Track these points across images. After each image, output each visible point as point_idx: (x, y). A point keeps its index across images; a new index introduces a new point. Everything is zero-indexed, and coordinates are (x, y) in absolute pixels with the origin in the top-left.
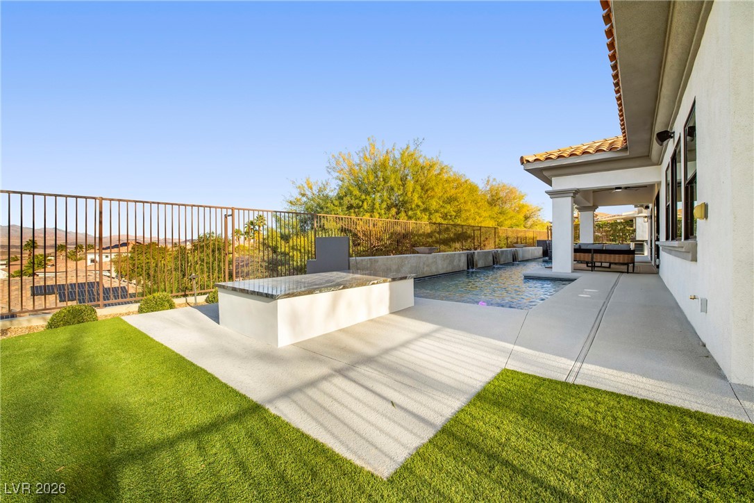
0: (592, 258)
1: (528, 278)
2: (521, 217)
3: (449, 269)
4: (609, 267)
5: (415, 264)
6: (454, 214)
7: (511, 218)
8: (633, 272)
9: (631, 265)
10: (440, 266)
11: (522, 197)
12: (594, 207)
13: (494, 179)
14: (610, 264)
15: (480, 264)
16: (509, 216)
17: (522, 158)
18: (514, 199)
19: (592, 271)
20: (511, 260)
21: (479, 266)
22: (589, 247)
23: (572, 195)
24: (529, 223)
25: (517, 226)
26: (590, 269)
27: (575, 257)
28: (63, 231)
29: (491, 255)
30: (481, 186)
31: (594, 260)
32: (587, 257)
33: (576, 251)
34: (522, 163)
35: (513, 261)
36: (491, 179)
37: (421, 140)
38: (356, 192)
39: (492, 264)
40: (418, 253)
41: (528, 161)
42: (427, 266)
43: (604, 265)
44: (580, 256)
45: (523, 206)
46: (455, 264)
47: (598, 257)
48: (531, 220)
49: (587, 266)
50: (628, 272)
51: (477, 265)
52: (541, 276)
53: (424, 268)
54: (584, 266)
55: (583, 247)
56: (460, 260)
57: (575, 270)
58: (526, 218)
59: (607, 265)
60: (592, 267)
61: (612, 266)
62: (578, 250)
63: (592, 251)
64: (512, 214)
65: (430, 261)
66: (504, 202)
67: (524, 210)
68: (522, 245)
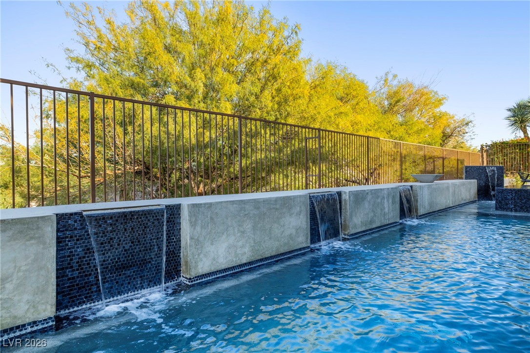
2: (438, 133)
11: (439, 102)
13: (395, 76)
16: (415, 129)
18: (425, 104)
24: (450, 143)
36: (390, 77)
45: (441, 116)
48: (453, 139)
58: (446, 137)
66: (409, 109)
67: (444, 122)
68: (431, 176)
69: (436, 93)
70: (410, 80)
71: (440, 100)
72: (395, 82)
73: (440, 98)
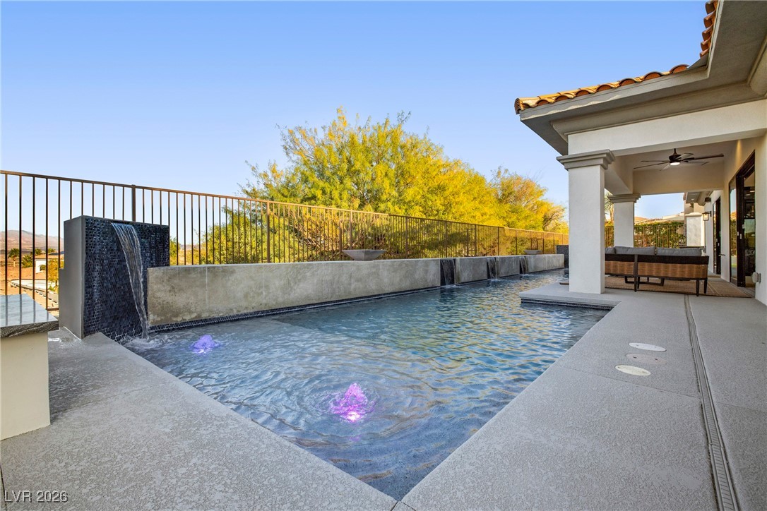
0: (636, 270)
1: (528, 303)
2: (540, 217)
3: (406, 285)
4: (662, 284)
5: (328, 278)
6: (443, 208)
7: (526, 218)
8: (705, 294)
9: (702, 283)
10: (386, 280)
11: (541, 193)
12: (634, 197)
13: (506, 170)
14: (663, 279)
15: (465, 276)
16: (523, 215)
17: (517, 101)
18: (530, 195)
19: (636, 291)
20: (517, 271)
21: (463, 280)
22: (629, 252)
23: (601, 161)
24: (550, 225)
25: (534, 227)
26: (632, 286)
27: (607, 267)
28: (29, 233)
29: (485, 263)
30: (489, 178)
31: (639, 273)
32: (627, 267)
33: (608, 257)
34: (518, 111)
35: (521, 272)
36: (503, 171)
37: (406, 115)
38: (314, 178)
39: (485, 276)
40: (349, 259)
41: (527, 106)
42: (358, 280)
43: (652, 280)
44: (616, 266)
45: (542, 204)
46: (417, 276)
47: (645, 268)
48: (552, 221)
49: (627, 282)
50: (698, 294)
51: (459, 279)
52: (549, 299)
53: (350, 284)
54: (621, 281)
55: (619, 252)
56: (426, 271)
57: (607, 289)
58: (547, 220)
59: (658, 281)
60: (636, 284)
61: (666, 282)
62: (613, 256)
63: (636, 258)
64: (527, 212)
65: (365, 272)
66: (517, 199)
67: (544, 209)
68: (535, 251)
69: (539, 186)
70: (519, 174)
71: (542, 192)
72: (506, 175)
73: (542, 189)
